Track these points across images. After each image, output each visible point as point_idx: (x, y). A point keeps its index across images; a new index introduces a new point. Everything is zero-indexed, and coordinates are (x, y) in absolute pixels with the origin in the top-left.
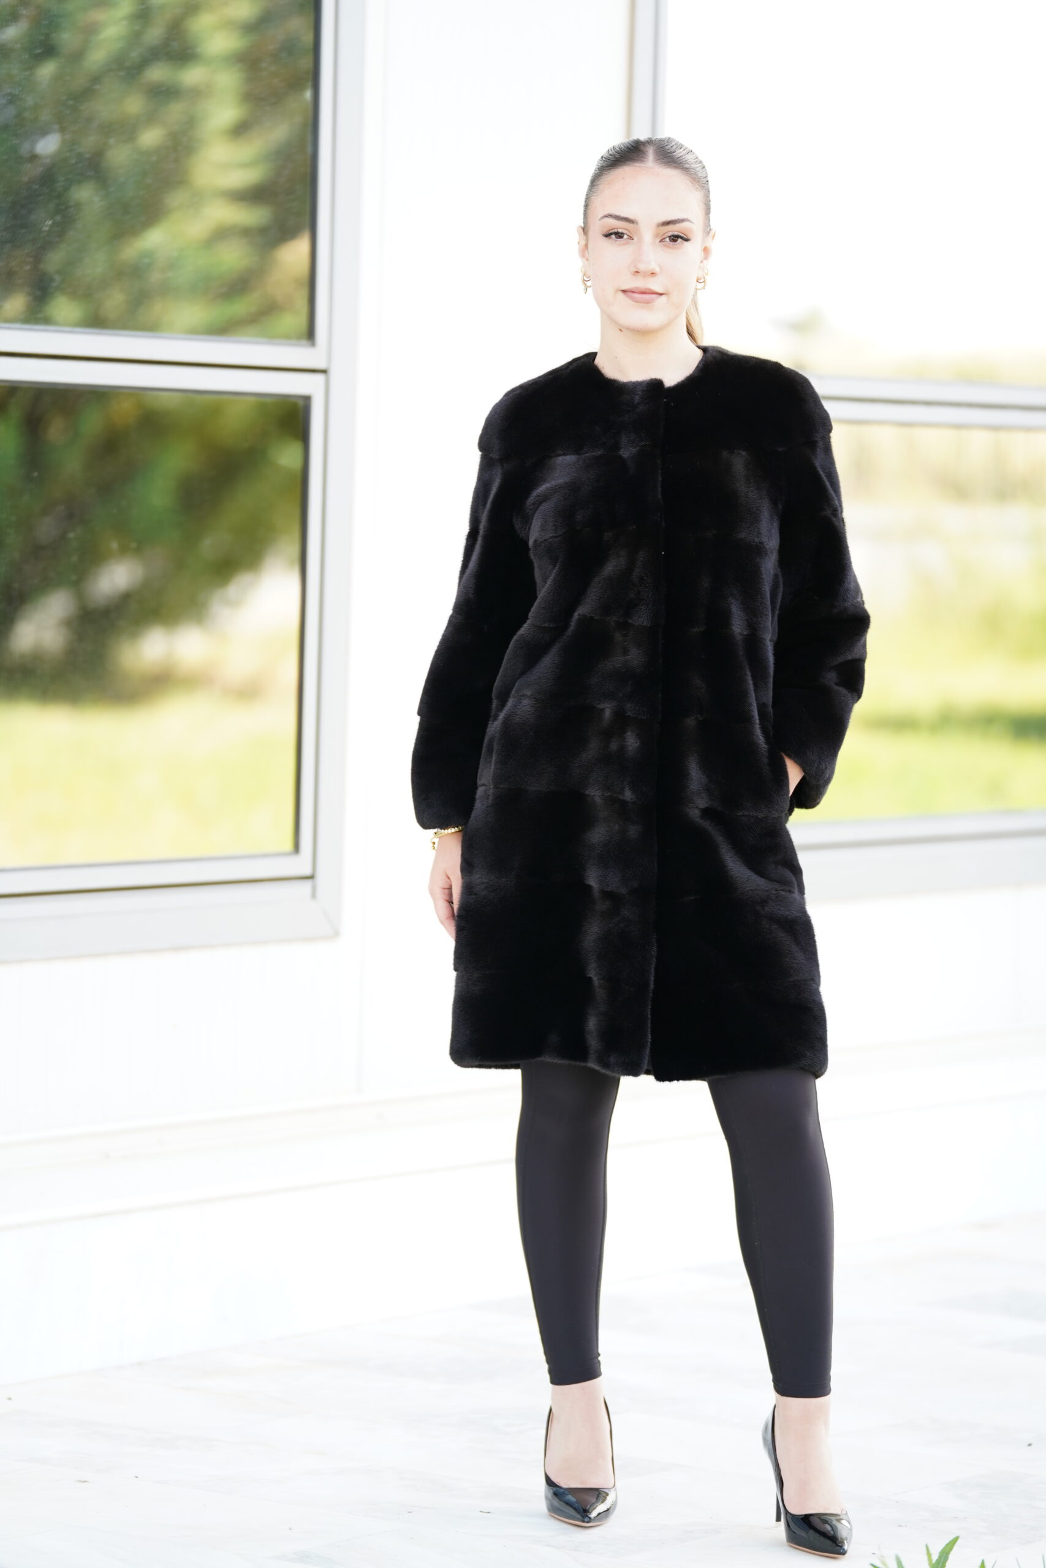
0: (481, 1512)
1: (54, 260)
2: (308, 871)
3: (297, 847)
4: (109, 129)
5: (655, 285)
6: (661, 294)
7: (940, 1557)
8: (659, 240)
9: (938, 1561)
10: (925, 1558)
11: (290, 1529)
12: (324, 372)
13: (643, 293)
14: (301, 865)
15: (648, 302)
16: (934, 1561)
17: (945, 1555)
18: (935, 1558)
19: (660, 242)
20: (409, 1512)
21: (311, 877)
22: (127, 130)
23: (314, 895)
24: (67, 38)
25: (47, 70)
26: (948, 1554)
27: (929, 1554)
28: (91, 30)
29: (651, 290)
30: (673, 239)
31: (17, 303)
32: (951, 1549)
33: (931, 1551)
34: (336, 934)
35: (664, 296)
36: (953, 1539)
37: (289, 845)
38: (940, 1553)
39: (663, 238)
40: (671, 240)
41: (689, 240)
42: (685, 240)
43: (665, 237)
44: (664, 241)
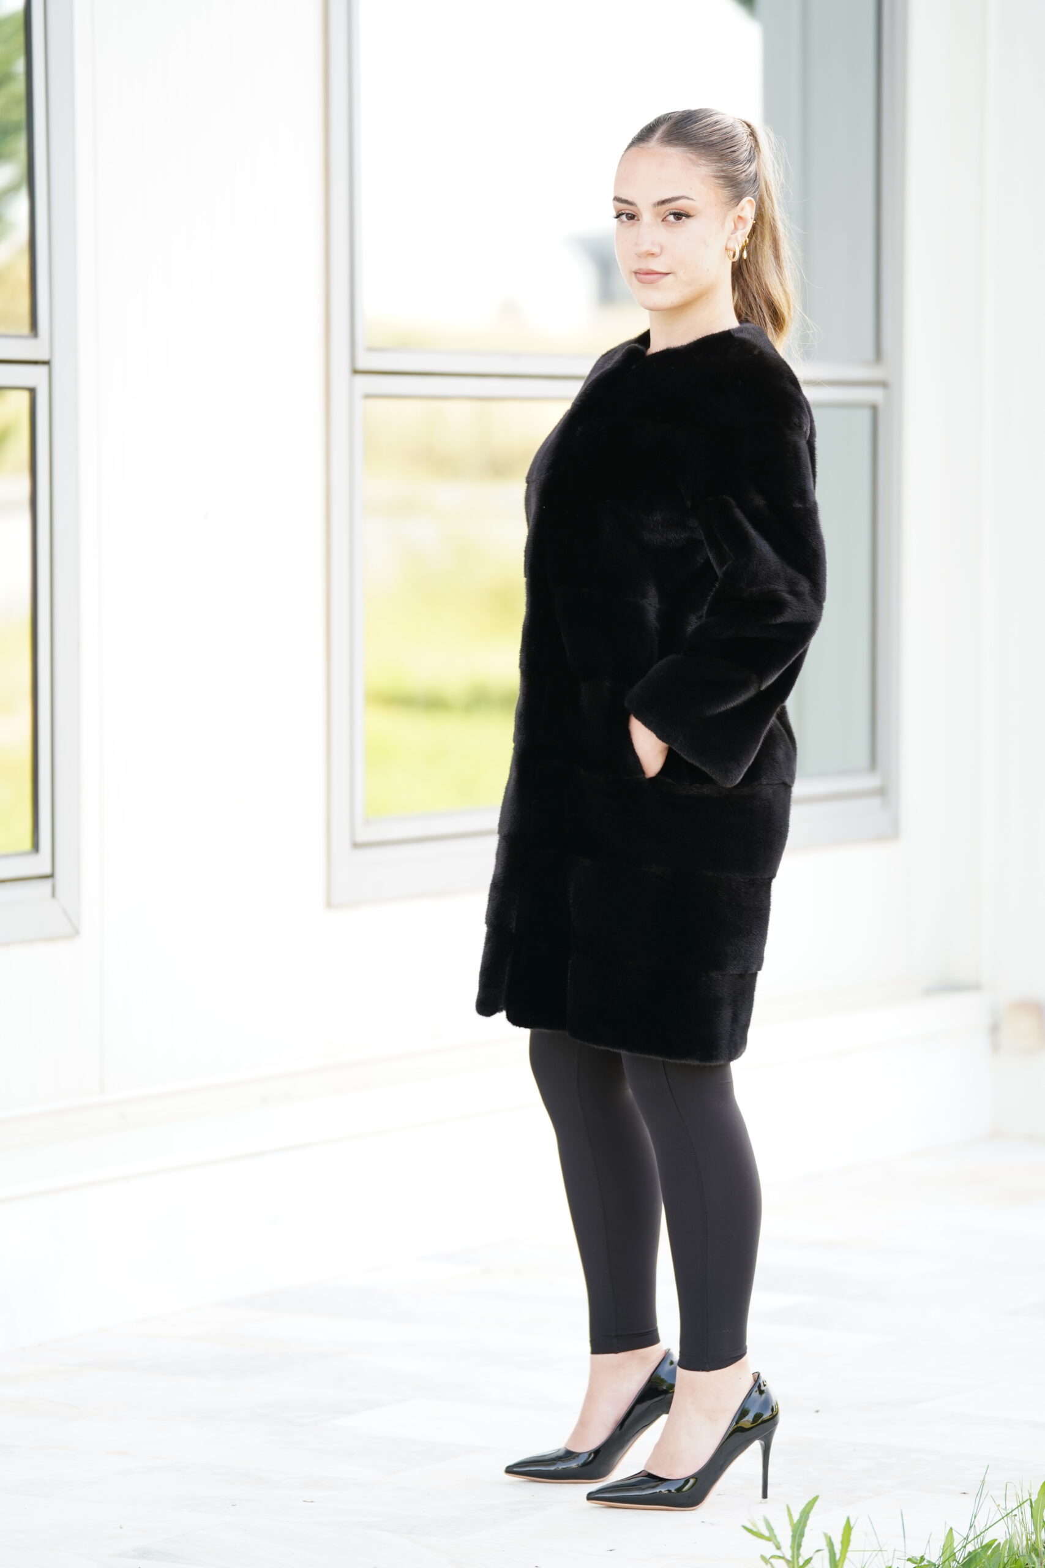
2: (47, 870)
3: (36, 846)
5: (656, 265)
6: (667, 274)
7: (801, 1517)
8: (661, 220)
9: (799, 1521)
10: (787, 1518)
11: (121, 1527)
12: (46, 363)
13: (648, 274)
14: (40, 864)
15: (652, 283)
16: (795, 1521)
17: (805, 1515)
18: (796, 1517)
19: (663, 221)
20: (233, 1505)
21: (51, 876)
23: (54, 895)
26: (808, 1513)
27: (790, 1515)
29: (652, 270)
30: (677, 217)
32: (811, 1508)
33: (792, 1511)
34: (77, 932)
35: (671, 275)
36: (813, 1499)
37: (27, 844)
38: (801, 1513)
39: (665, 218)
40: (674, 218)
41: (692, 216)
42: (688, 216)
43: (668, 216)
44: (666, 221)
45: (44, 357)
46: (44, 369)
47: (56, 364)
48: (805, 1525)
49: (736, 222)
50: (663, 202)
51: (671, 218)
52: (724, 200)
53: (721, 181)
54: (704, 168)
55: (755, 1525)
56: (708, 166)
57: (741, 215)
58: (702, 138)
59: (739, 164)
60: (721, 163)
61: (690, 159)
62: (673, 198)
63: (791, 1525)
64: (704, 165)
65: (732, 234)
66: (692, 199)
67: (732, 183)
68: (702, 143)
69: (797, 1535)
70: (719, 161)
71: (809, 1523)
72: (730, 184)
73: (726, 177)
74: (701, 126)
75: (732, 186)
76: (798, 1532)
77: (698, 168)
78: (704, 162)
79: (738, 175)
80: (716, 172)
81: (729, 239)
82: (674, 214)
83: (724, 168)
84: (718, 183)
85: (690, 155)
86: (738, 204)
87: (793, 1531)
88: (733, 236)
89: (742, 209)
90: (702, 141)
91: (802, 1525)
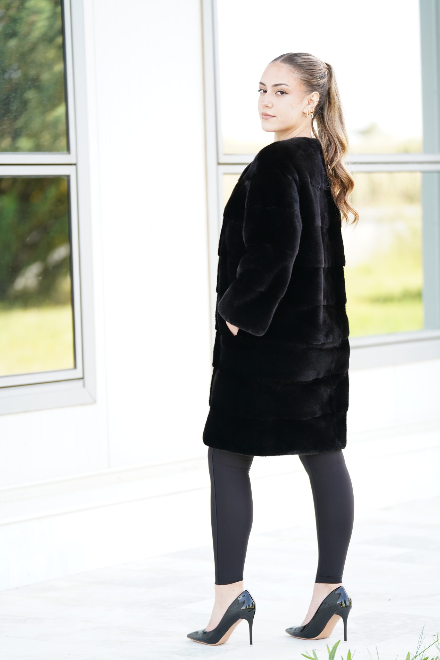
0: (152, 642)
1: (19, 123)
2: (81, 376)
3: (75, 366)
4: (41, 65)
5: (269, 112)
7: (333, 649)
8: (275, 93)
9: (332, 651)
10: (327, 650)
12: (75, 164)
13: (266, 115)
14: (78, 373)
15: (266, 119)
16: (330, 651)
18: (331, 649)
19: (276, 94)
21: (83, 378)
22: (49, 65)
23: (84, 386)
24: (22, 29)
25: (13, 43)
26: (336, 648)
27: (328, 648)
28: (33, 24)
29: (267, 114)
30: (282, 93)
31: (6, 142)
32: (337, 645)
33: (329, 647)
34: (95, 402)
35: (275, 117)
37: (72, 366)
38: (333, 647)
39: (276, 93)
40: (281, 93)
41: (288, 93)
42: (286, 93)
43: (277, 92)
44: (277, 94)
45: (74, 162)
46: (74, 167)
47: (79, 165)
48: (335, 653)
49: (309, 102)
50: (276, 85)
51: (279, 93)
52: (304, 90)
53: (304, 82)
54: (296, 74)
55: (307, 654)
56: (299, 74)
57: (312, 99)
58: (299, 62)
59: (314, 77)
60: (305, 74)
61: (291, 70)
62: (280, 84)
63: (329, 653)
64: (296, 73)
65: (306, 106)
66: (288, 86)
67: (309, 84)
68: (298, 65)
69: (331, 657)
70: (305, 73)
71: (337, 652)
72: (307, 84)
73: (307, 81)
74: (300, 58)
75: (309, 85)
76: (332, 656)
77: (294, 74)
78: (297, 72)
79: (313, 82)
80: (303, 78)
81: (304, 108)
82: (281, 92)
83: (306, 77)
84: (303, 83)
85: (291, 68)
86: (311, 94)
87: (329, 655)
88: (307, 107)
89: (313, 96)
90: (299, 64)
91: (333, 653)
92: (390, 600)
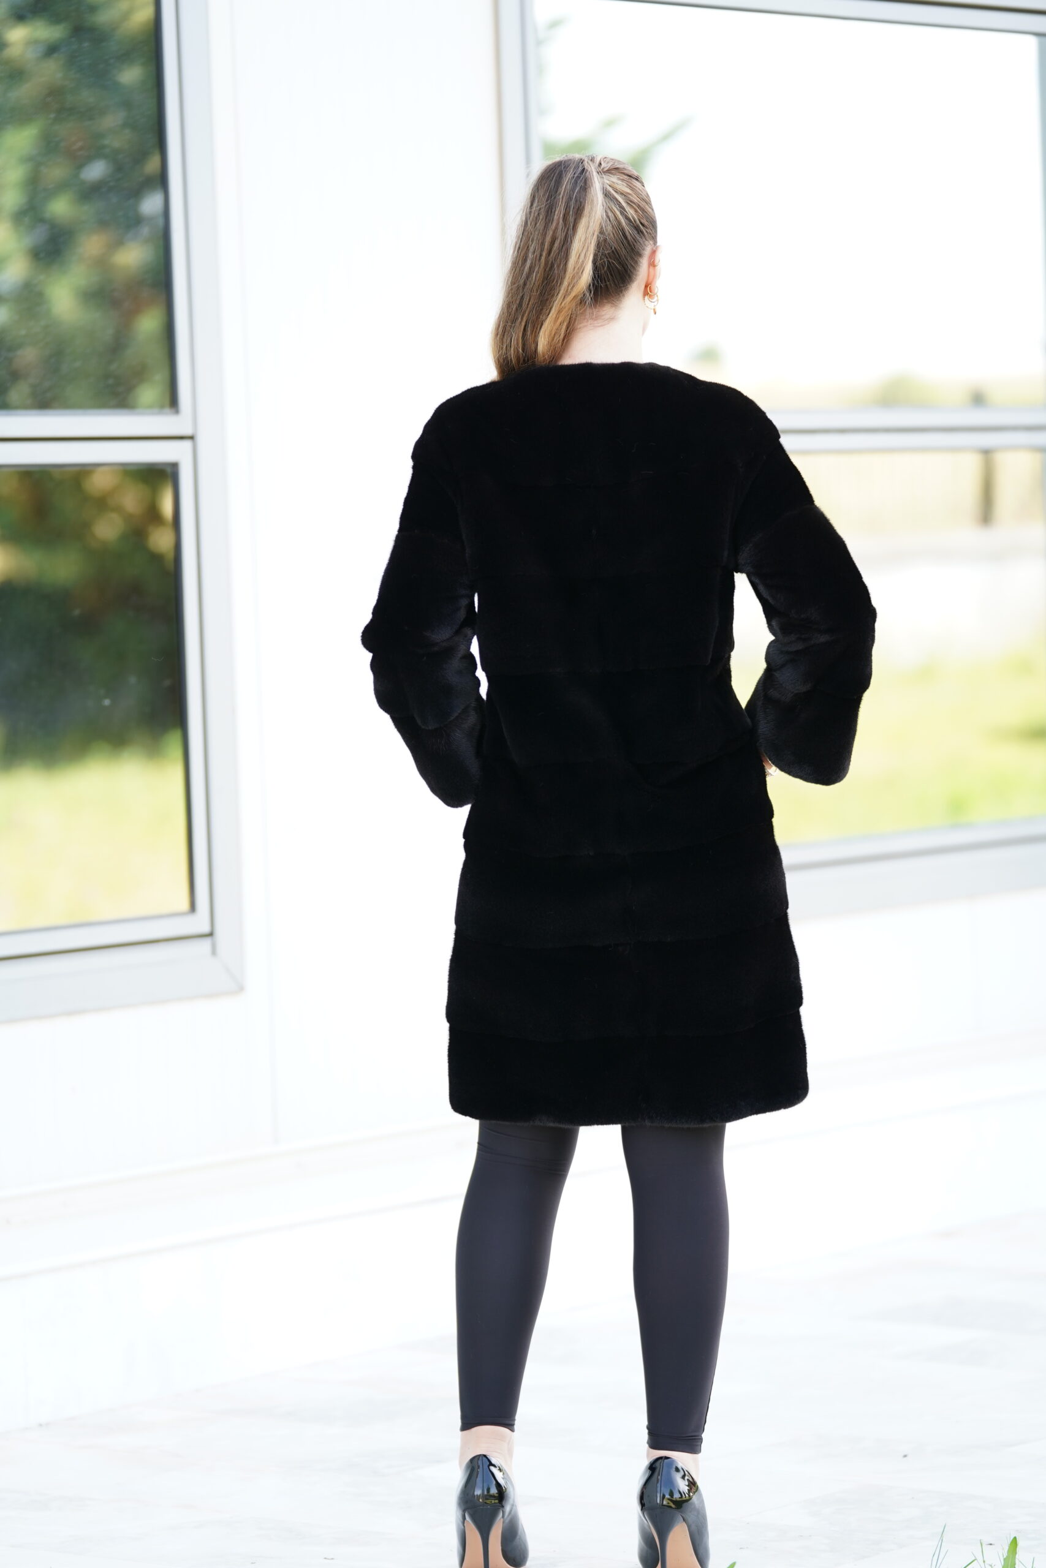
2: (206, 929)
3: (192, 906)
12: (191, 438)
14: (199, 923)
21: (211, 935)
23: (214, 952)
34: (241, 989)
37: (185, 905)
45: (188, 432)
46: (187, 444)
47: (201, 439)
92: (905, 1456)
